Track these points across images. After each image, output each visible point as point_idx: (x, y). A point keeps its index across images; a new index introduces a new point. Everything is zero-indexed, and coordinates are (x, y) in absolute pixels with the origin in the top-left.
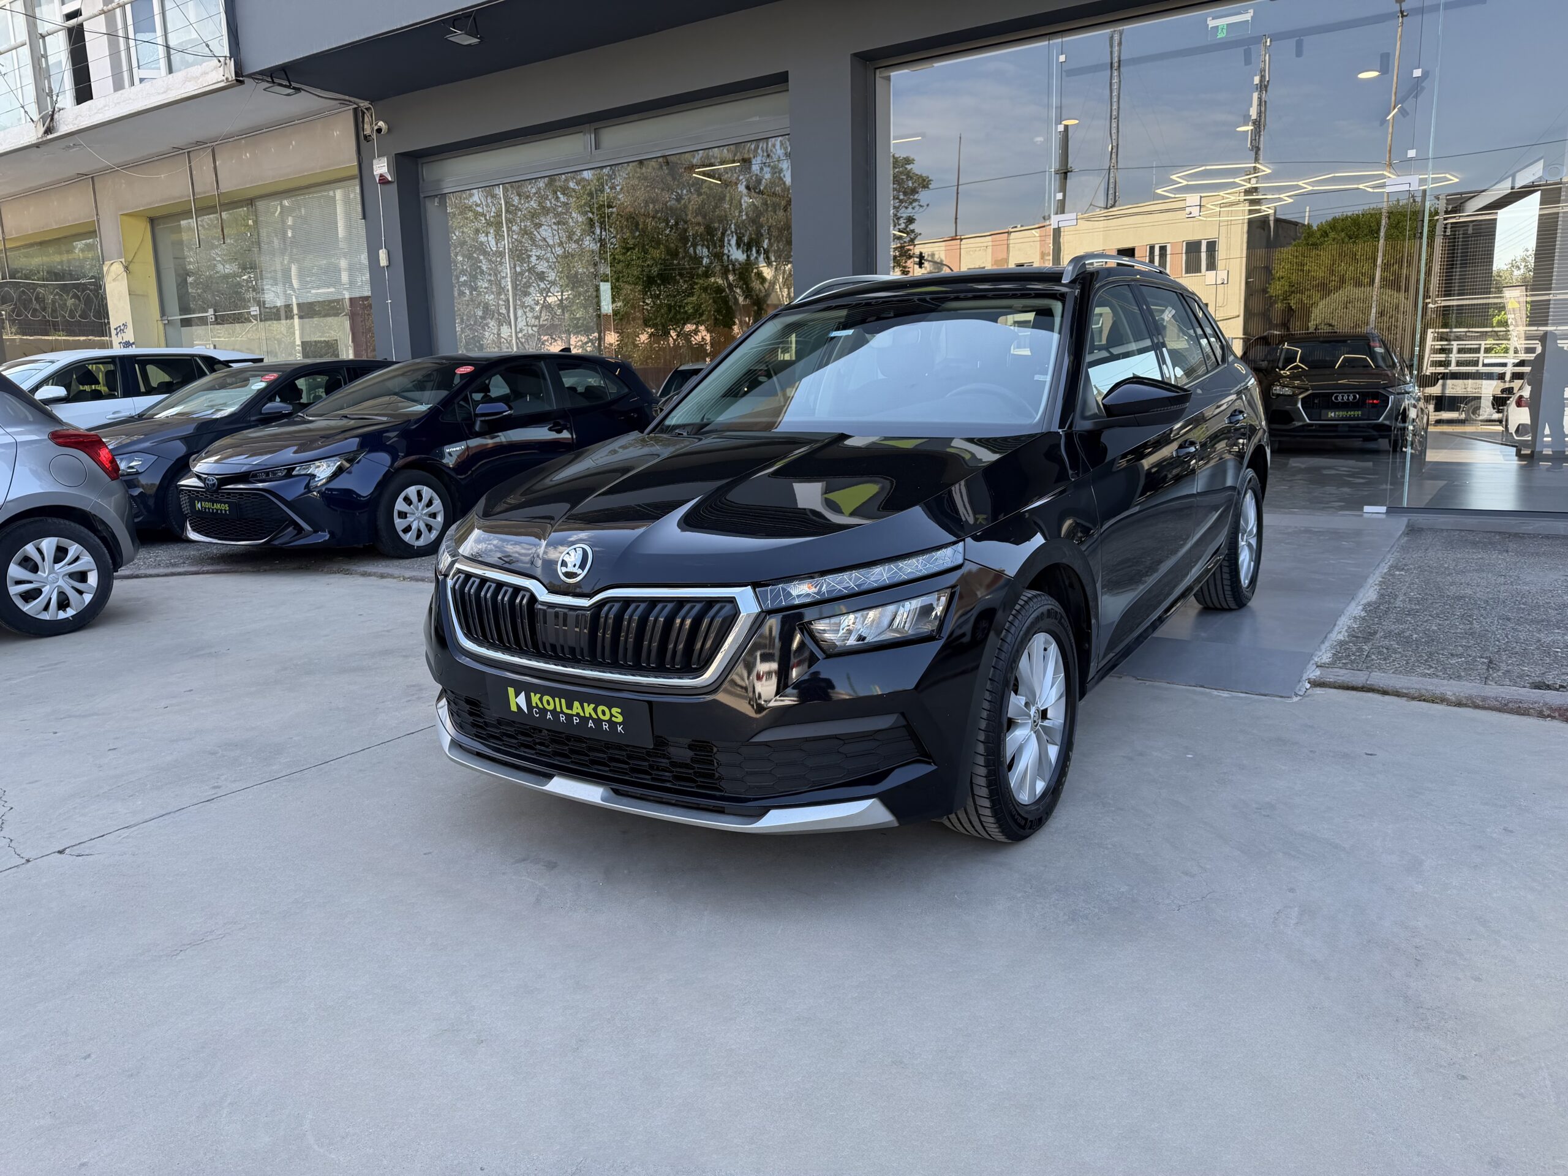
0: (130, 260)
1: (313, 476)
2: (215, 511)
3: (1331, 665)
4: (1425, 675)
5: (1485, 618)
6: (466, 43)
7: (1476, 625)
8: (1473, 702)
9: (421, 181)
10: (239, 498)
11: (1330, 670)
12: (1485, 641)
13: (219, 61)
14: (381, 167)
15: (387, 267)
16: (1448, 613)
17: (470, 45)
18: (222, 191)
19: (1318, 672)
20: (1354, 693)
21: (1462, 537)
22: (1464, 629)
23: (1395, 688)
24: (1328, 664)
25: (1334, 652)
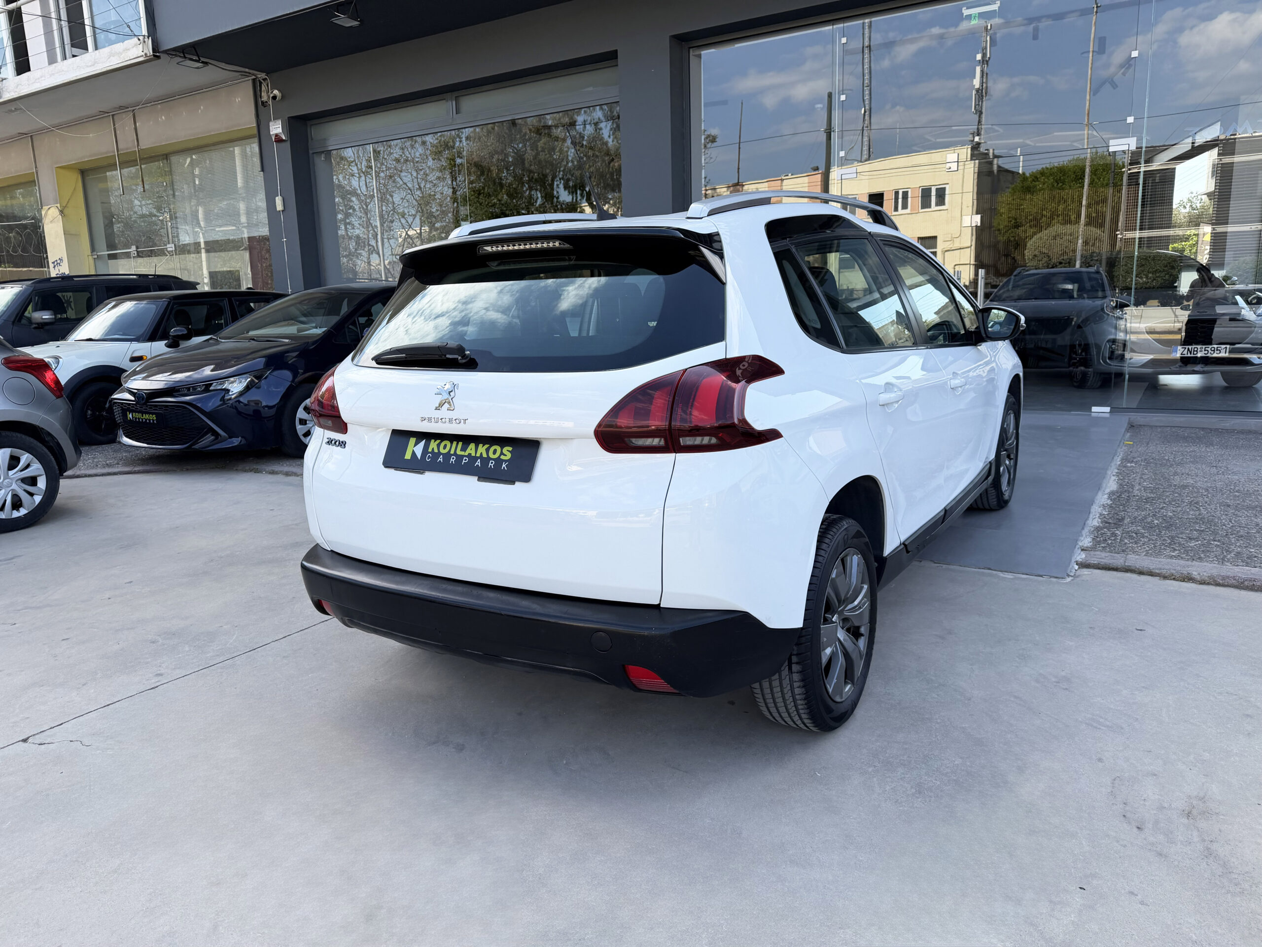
0: (64, 205)
1: (228, 391)
2: (144, 420)
3: (1093, 548)
4: (1171, 557)
5: (1209, 505)
7: (1203, 512)
8: (1215, 581)
9: (310, 140)
10: (165, 410)
11: (1092, 553)
12: (1214, 526)
13: (139, 40)
14: (276, 128)
15: (282, 211)
16: (1179, 500)
18: (142, 148)
19: (1084, 556)
20: (1115, 573)
21: (1173, 432)
22: (1195, 515)
23: (1149, 569)
24: (1090, 548)
25: (1093, 537)
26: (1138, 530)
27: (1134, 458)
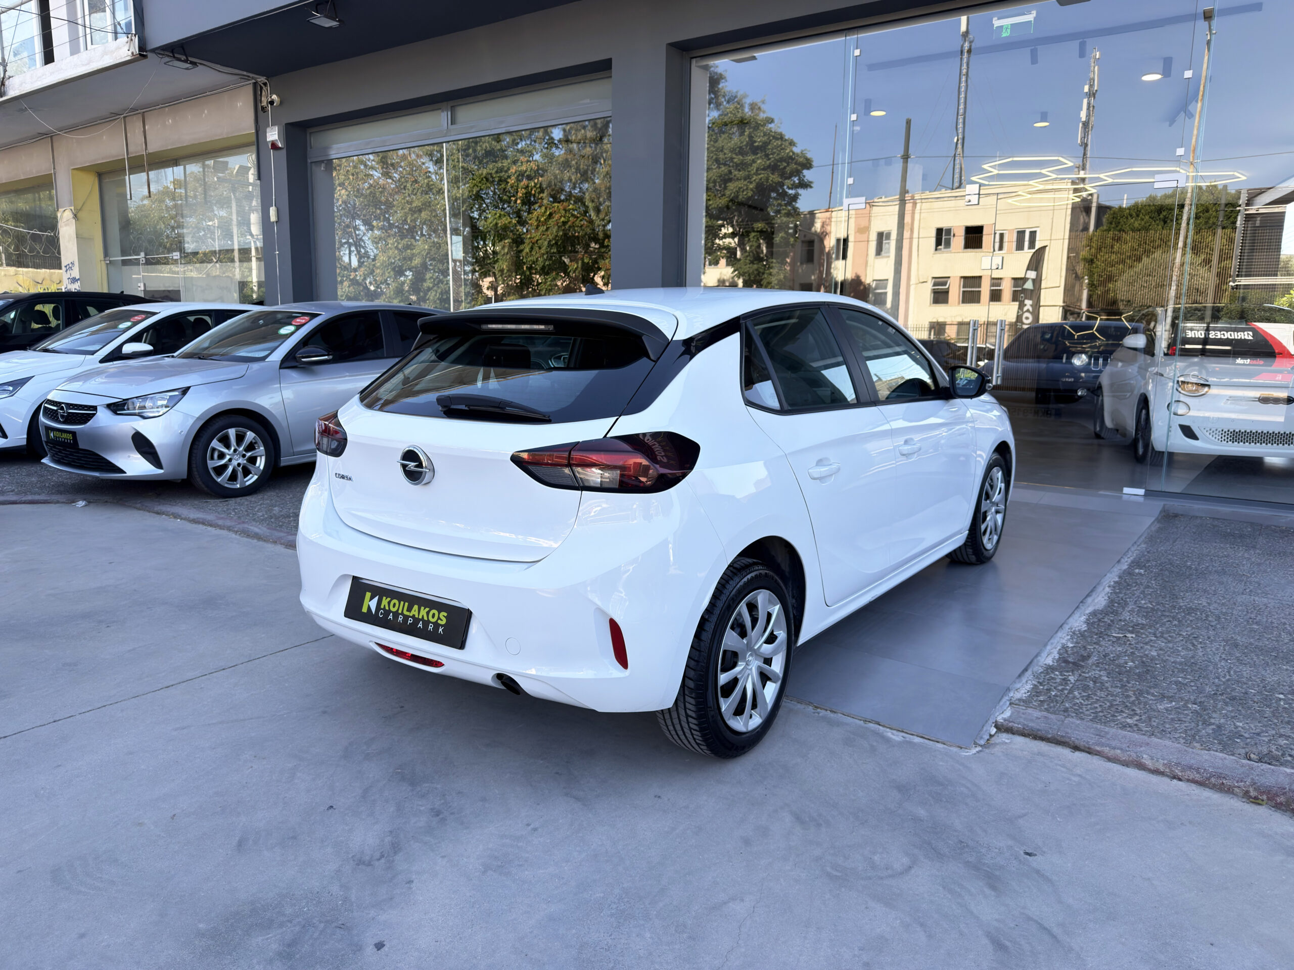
0: (79, 208)
3: (1026, 702)
6: (327, 25)
8: (1172, 772)
9: (309, 149)
11: (1023, 709)
12: (1204, 677)
13: (129, 38)
14: (273, 135)
15: (277, 222)
17: (331, 28)
18: (151, 151)
19: (1007, 714)
20: (1042, 744)
21: (1214, 526)
22: (1185, 658)
23: (1088, 742)
24: (1024, 701)
25: (1036, 683)
26: (1101, 676)
27: (1148, 561)
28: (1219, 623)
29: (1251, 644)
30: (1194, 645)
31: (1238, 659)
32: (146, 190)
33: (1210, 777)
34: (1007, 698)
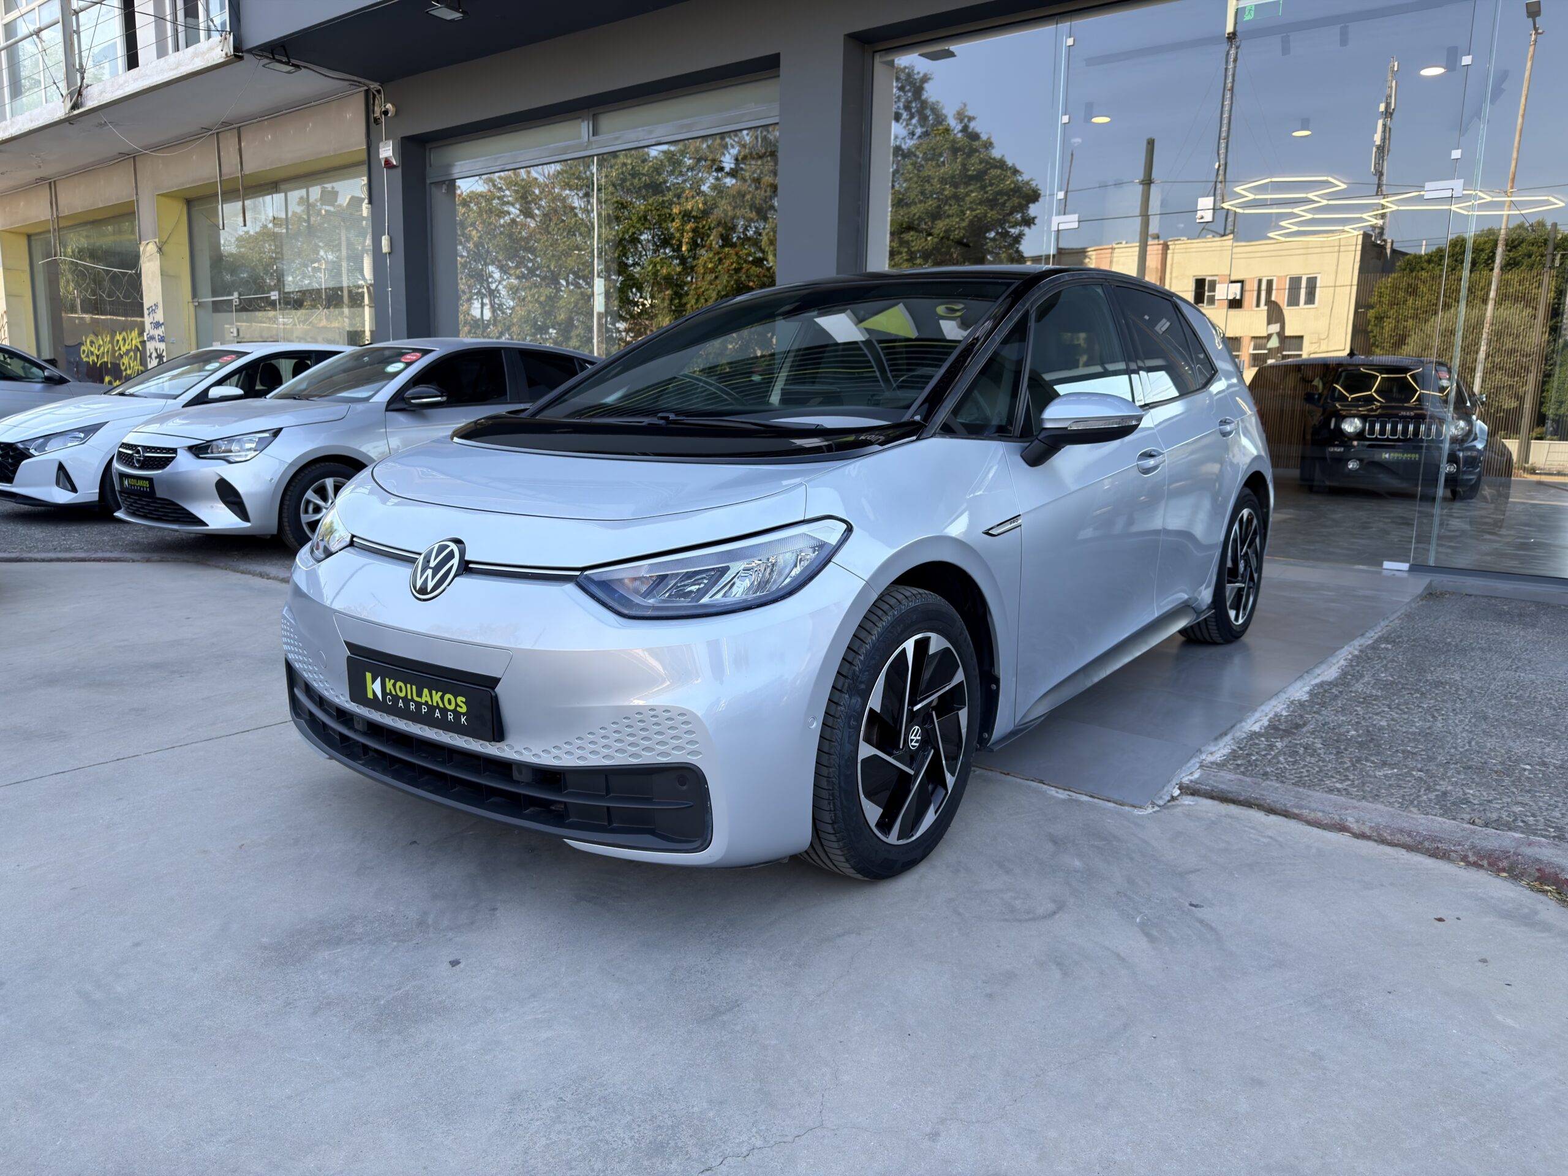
0: (164, 240)
6: (449, 18)
9: (428, 167)
11: (1217, 771)
13: (223, 36)
14: (387, 151)
15: (389, 253)
17: (452, 21)
18: (247, 172)
19: (1196, 775)
23: (1285, 805)
24: (1217, 764)
25: (1235, 748)
26: (1314, 743)
27: (1399, 637)
28: (1470, 697)
29: (1503, 717)
30: (1434, 717)
31: (1484, 732)
32: (241, 219)
33: (1424, 840)
34: (1197, 760)
